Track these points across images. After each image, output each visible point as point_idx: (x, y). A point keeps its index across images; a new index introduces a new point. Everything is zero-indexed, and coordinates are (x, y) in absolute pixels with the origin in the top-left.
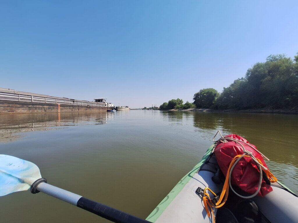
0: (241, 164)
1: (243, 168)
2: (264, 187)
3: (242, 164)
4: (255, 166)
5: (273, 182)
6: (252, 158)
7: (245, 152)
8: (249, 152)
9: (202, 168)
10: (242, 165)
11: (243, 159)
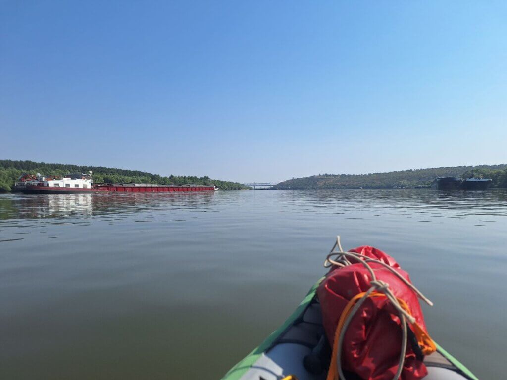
0: (362, 313)
1: (369, 323)
2: (409, 367)
3: (365, 315)
4: (396, 319)
5: (429, 353)
6: (389, 299)
7: (375, 284)
8: (384, 283)
9: (285, 338)
10: (365, 318)
11: (368, 301)
